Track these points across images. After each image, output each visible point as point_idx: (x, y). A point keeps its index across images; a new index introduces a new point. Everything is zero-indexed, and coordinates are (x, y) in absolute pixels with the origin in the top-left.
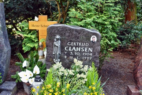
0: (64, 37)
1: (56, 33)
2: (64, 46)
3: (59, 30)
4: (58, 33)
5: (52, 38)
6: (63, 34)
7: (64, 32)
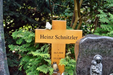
0: (108, 58)
1: (95, 51)
2: (108, 73)
3: (100, 46)
4: (98, 52)
5: (88, 59)
6: (107, 52)
7: (109, 50)
